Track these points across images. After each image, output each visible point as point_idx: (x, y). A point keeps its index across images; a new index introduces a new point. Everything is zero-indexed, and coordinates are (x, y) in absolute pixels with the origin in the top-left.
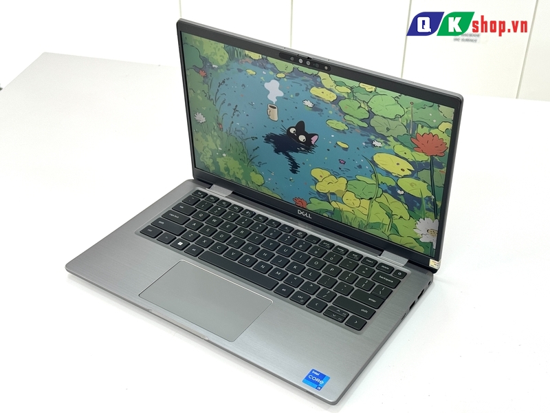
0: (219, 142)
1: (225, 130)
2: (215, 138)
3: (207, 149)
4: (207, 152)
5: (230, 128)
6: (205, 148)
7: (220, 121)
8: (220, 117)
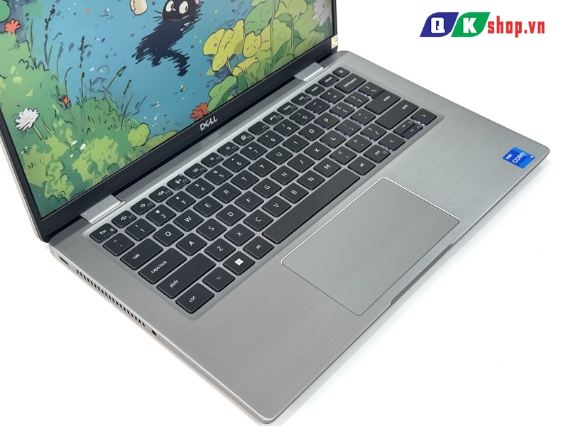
0: (69, 133)
1: (73, 103)
2: (62, 131)
3: (53, 165)
4: (54, 170)
5: (81, 90)
6: (48, 167)
7: (62, 93)
8: (61, 84)
